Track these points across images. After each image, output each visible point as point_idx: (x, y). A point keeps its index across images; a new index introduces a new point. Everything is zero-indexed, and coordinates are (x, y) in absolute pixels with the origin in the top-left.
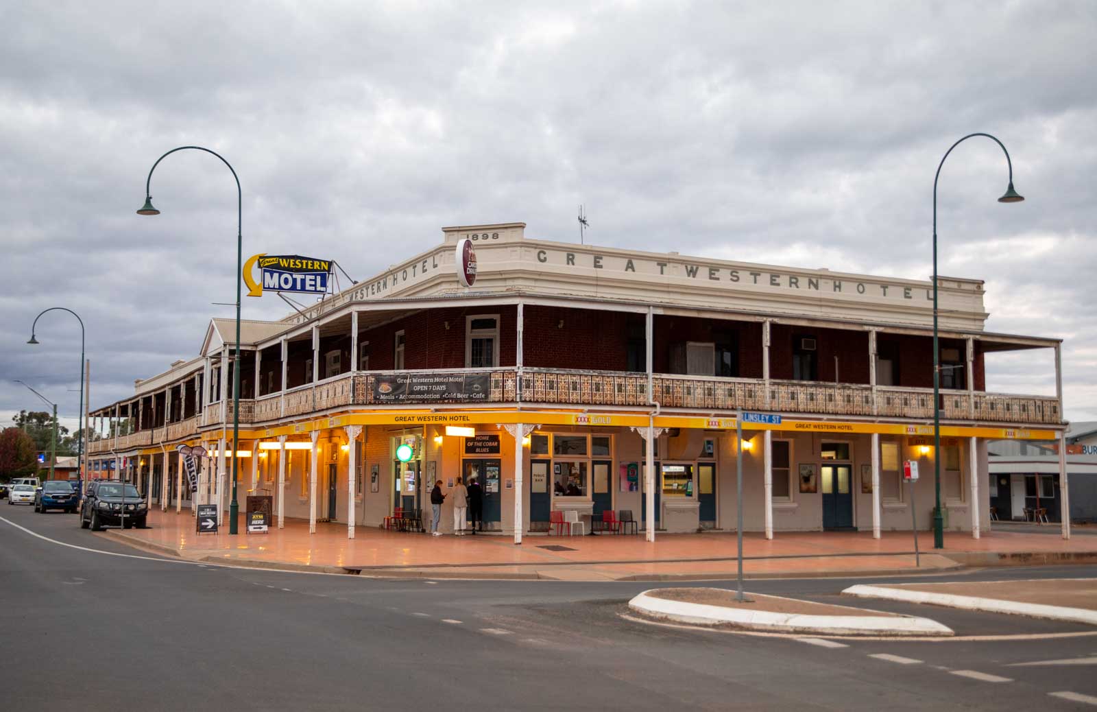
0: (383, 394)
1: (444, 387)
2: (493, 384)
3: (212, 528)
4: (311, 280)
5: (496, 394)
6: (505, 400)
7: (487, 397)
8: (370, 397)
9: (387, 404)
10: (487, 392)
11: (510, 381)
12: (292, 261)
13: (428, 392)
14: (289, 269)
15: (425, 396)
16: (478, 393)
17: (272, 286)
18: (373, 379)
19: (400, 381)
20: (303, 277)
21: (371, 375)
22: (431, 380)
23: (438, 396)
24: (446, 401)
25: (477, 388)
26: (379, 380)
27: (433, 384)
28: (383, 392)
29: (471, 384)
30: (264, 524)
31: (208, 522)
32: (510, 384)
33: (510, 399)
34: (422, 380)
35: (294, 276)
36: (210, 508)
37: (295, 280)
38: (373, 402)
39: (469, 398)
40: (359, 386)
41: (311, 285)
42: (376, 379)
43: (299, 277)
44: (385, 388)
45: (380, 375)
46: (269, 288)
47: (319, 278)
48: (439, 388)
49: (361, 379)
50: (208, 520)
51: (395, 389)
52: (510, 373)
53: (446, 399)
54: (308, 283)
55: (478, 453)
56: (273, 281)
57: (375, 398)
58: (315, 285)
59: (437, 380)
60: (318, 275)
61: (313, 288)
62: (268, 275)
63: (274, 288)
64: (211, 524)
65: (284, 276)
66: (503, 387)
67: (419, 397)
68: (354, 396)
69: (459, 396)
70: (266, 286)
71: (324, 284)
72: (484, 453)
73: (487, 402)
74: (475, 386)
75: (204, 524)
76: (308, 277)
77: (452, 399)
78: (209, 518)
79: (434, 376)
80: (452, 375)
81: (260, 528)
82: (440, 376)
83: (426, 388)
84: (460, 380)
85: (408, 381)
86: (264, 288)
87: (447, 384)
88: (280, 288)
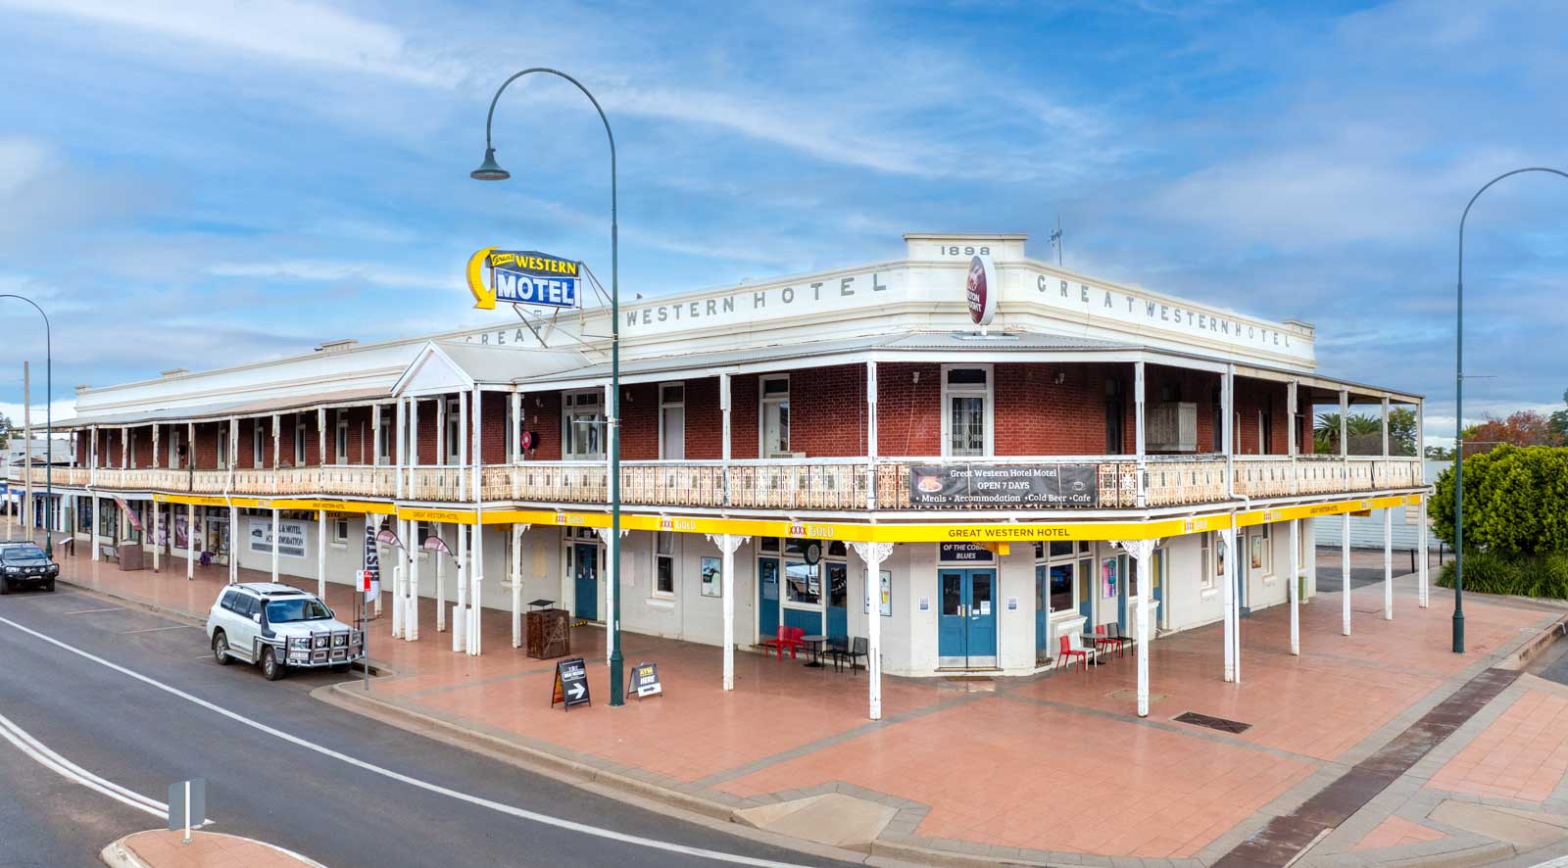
0: (926, 494)
1: (1025, 485)
2: (1101, 481)
3: (583, 697)
4: (555, 288)
5: (1107, 496)
6: (1121, 505)
7: (1092, 500)
8: (904, 498)
9: (931, 509)
10: (1093, 492)
11: (1128, 476)
12: (531, 259)
13: (1002, 492)
14: (527, 270)
15: (997, 498)
16: (1081, 494)
17: (507, 295)
18: (908, 470)
19: (954, 474)
20: (545, 283)
21: (906, 463)
22: (1006, 474)
23: (1017, 498)
24: (1028, 506)
25: (1079, 486)
26: (918, 472)
27: (1008, 480)
28: (927, 490)
29: (1067, 481)
30: (656, 681)
31: (576, 688)
32: (1127, 481)
33: (1128, 504)
34: (991, 474)
35: (536, 281)
36: (575, 665)
37: (536, 287)
38: (908, 506)
39: (1068, 500)
40: (884, 480)
41: (556, 295)
42: (913, 470)
43: (541, 282)
44: (928, 485)
45: (921, 464)
46: (504, 298)
47: (565, 285)
48: (1017, 486)
49: (887, 470)
50: (575, 685)
51: (947, 487)
52: (1127, 465)
53: (1029, 502)
54: (552, 291)
55: (960, 559)
56: (508, 286)
57: (913, 500)
58: (561, 295)
59: (1015, 473)
60: (565, 280)
61: (558, 300)
62: (501, 278)
63: (510, 298)
64: (579, 690)
65: (522, 281)
66: (1119, 485)
67: (985, 498)
68: (876, 497)
69: (1052, 498)
70: (501, 295)
71: (571, 295)
72: (968, 559)
73: (1092, 508)
74: (1076, 483)
75: (571, 692)
76: (553, 284)
77: (1039, 502)
78: (576, 681)
79: (1009, 467)
80: (1037, 467)
81: (652, 689)
82: (1018, 467)
83: (997, 485)
84: (1053, 474)
85: (969, 473)
86: (498, 297)
87: (1030, 480)
88: (519, 299)
